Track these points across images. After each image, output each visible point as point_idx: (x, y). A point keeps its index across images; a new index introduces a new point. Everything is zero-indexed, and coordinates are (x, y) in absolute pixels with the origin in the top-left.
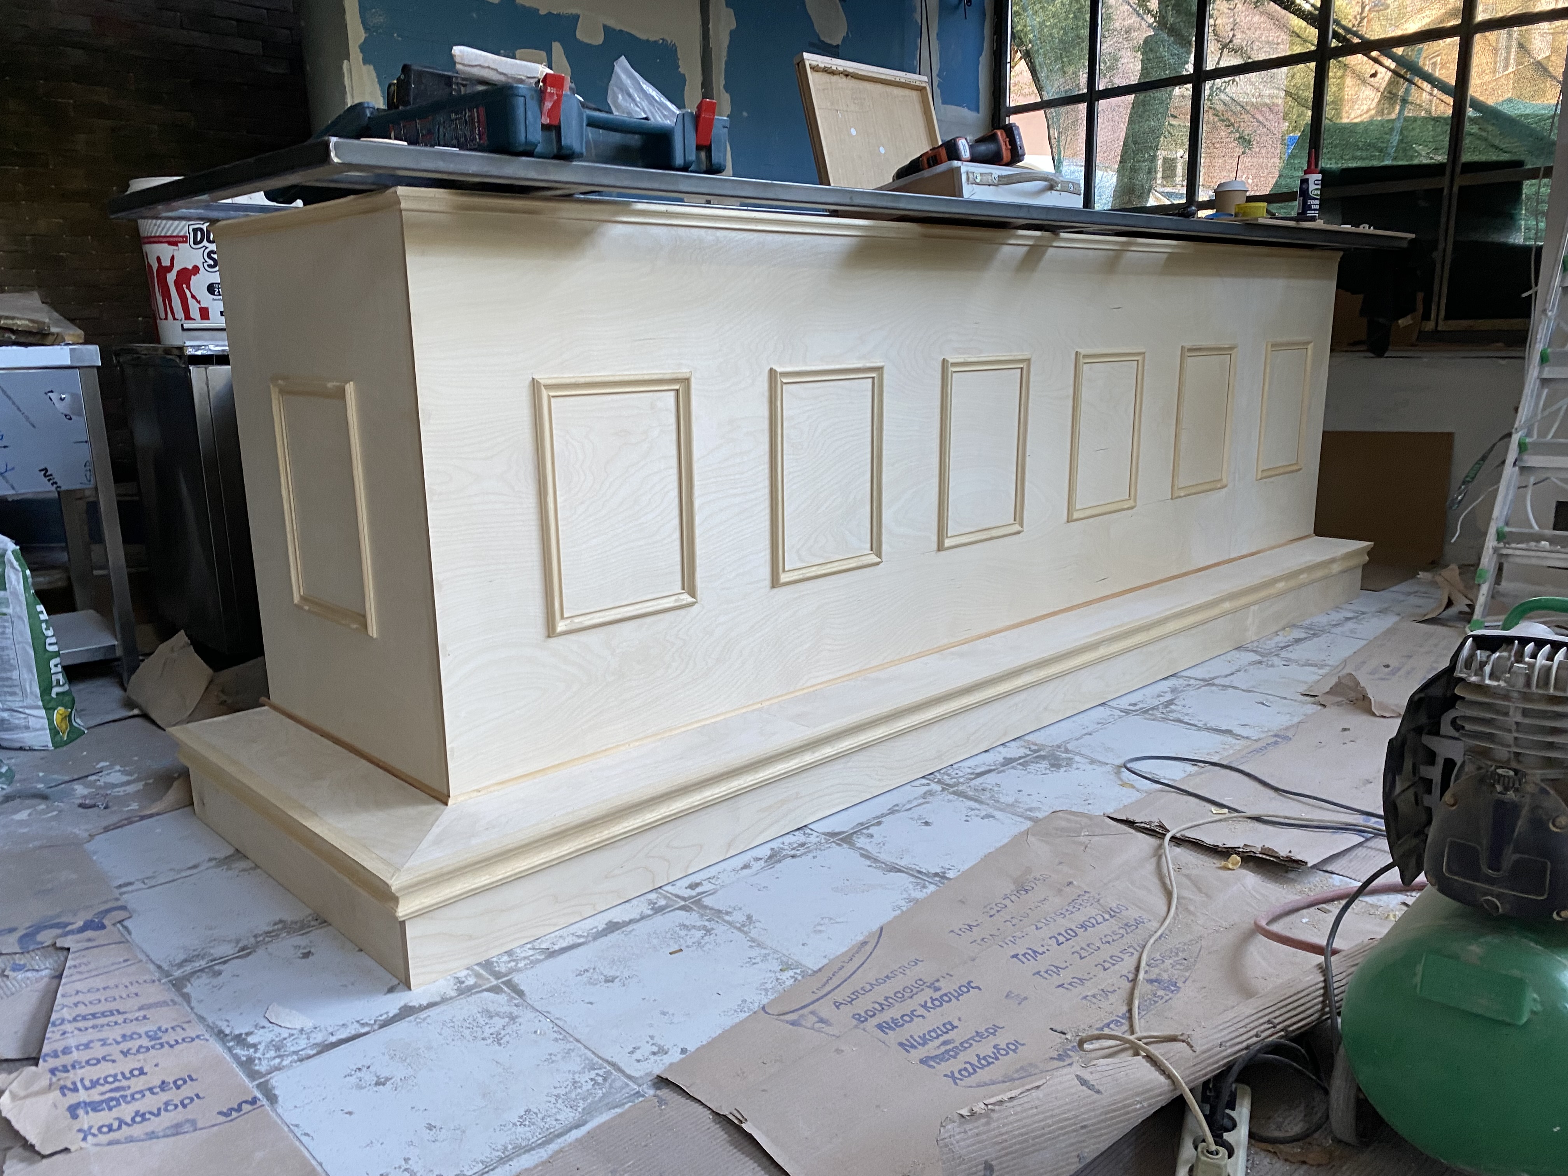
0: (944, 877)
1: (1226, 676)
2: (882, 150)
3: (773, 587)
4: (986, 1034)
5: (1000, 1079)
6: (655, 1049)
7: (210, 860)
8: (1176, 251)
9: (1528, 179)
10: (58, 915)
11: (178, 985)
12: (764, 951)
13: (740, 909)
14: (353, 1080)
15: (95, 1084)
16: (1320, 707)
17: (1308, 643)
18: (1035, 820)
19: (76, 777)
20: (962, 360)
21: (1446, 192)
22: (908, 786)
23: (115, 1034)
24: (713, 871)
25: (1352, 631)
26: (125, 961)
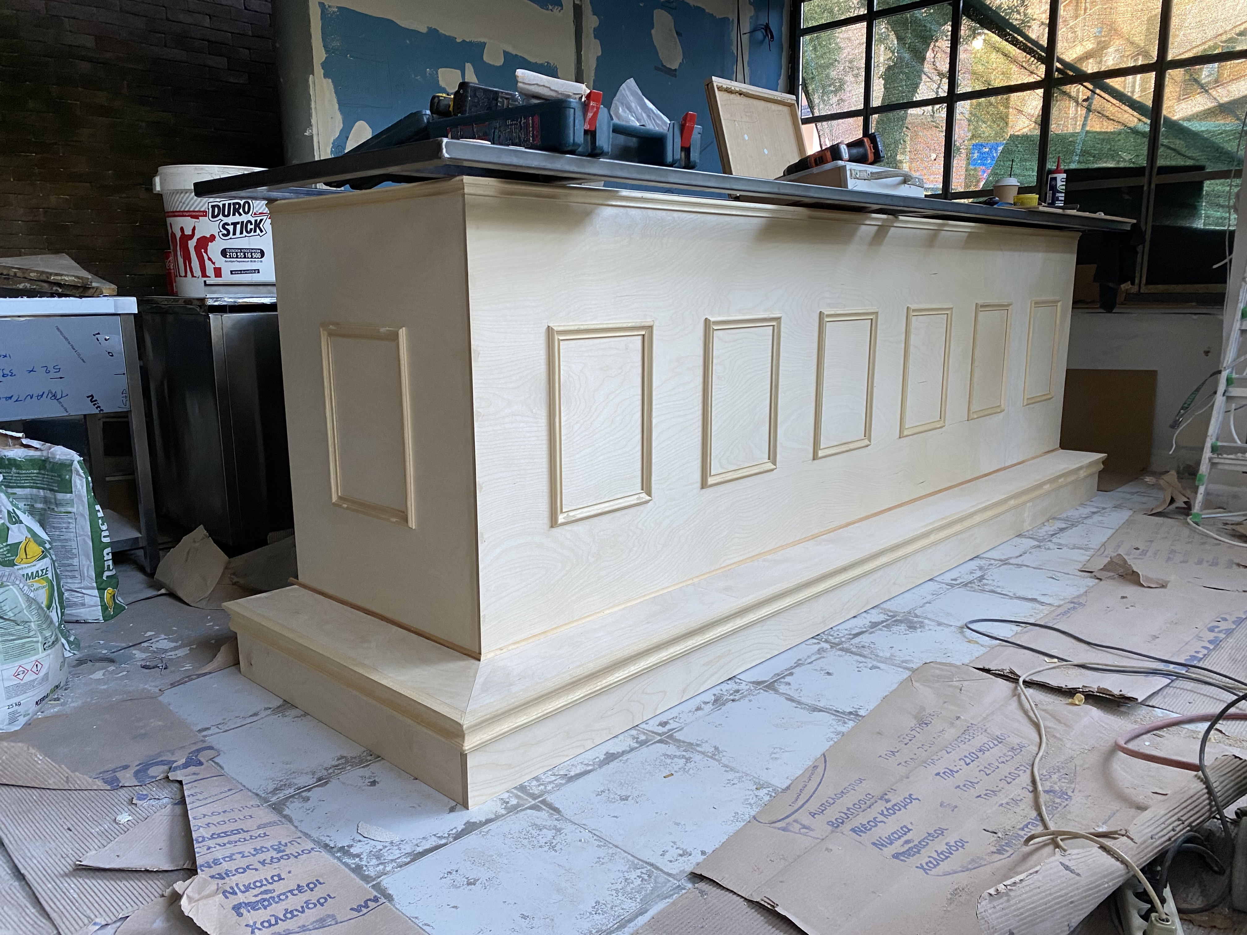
0: (858, 715)
1: (1017, 557)
2: (766, 151)
3: (702, 488)
4: (936, 835)
5: (960, 869)
6: (681, 852)
7: (266, 709)
8: (973, 231)
9: (1208, 179)
10: (159, 755)
11: (277, 808)
12: (737, 775)
13: (707, 741)
14: (448, 881)
15: (248, 888)
16: (1097, 581)
17: (1069, 532)
18: (914, 671)
19: (131, 644)
20: (833, 313)
21: (1145, 188)
22: (803, 645)
23: (248, 848)
24: (675, 712)
25: (1100, 522)
26: (230, 790)
